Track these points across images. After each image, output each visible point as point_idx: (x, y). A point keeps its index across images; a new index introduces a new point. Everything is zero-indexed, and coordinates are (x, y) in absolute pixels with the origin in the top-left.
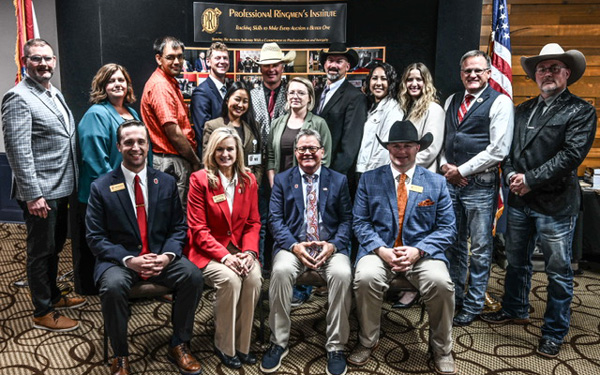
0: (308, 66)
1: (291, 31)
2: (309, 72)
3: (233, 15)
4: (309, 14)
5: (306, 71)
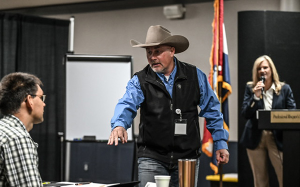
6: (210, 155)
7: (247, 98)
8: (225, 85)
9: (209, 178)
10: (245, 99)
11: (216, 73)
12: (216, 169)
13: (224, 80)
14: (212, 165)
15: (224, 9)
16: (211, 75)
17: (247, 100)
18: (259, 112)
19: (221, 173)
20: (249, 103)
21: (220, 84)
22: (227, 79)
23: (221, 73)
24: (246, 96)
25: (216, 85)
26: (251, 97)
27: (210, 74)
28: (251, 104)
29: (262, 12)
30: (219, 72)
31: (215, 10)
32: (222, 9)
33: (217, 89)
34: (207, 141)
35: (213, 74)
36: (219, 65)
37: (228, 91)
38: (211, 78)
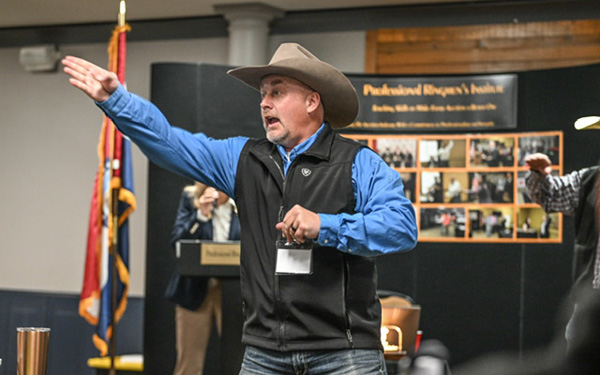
0: (468, 159)
1: (446, 112)
2: (470, 168)
3: (369, 93)
4: (470, 89)
5: (464, 166)
6: (94, 322)
7: (183, 215)
8: (125, 194)
9: (94, 362)
10: (179, 217)
11: (108, 173)
12: (103, 347)
13: (123, 185)
14: (96, 339)
15: (127, 57)
16: (100, 176)
17: (183, 218)
18: (182, 244)
19: (113, 354)
20: (187, 225)
21: (115, 192)
22: (128, 184)
23: (117, 173)
24: (182, 211)
25: (108, 194)
26: (190, 214)
27: (98, 174)
28: (191, 226)
29: (192, 66)
30: (114, 171)
31: (110, 58)
32: (123, 57)
33: (110, 201)
34: (89, 296)
35: (104, 174)
36: (115, 157)
37: (129, 206)
38: (99, 182)
